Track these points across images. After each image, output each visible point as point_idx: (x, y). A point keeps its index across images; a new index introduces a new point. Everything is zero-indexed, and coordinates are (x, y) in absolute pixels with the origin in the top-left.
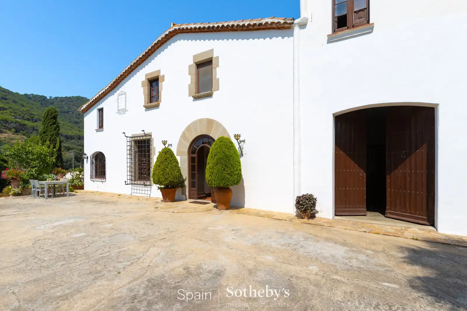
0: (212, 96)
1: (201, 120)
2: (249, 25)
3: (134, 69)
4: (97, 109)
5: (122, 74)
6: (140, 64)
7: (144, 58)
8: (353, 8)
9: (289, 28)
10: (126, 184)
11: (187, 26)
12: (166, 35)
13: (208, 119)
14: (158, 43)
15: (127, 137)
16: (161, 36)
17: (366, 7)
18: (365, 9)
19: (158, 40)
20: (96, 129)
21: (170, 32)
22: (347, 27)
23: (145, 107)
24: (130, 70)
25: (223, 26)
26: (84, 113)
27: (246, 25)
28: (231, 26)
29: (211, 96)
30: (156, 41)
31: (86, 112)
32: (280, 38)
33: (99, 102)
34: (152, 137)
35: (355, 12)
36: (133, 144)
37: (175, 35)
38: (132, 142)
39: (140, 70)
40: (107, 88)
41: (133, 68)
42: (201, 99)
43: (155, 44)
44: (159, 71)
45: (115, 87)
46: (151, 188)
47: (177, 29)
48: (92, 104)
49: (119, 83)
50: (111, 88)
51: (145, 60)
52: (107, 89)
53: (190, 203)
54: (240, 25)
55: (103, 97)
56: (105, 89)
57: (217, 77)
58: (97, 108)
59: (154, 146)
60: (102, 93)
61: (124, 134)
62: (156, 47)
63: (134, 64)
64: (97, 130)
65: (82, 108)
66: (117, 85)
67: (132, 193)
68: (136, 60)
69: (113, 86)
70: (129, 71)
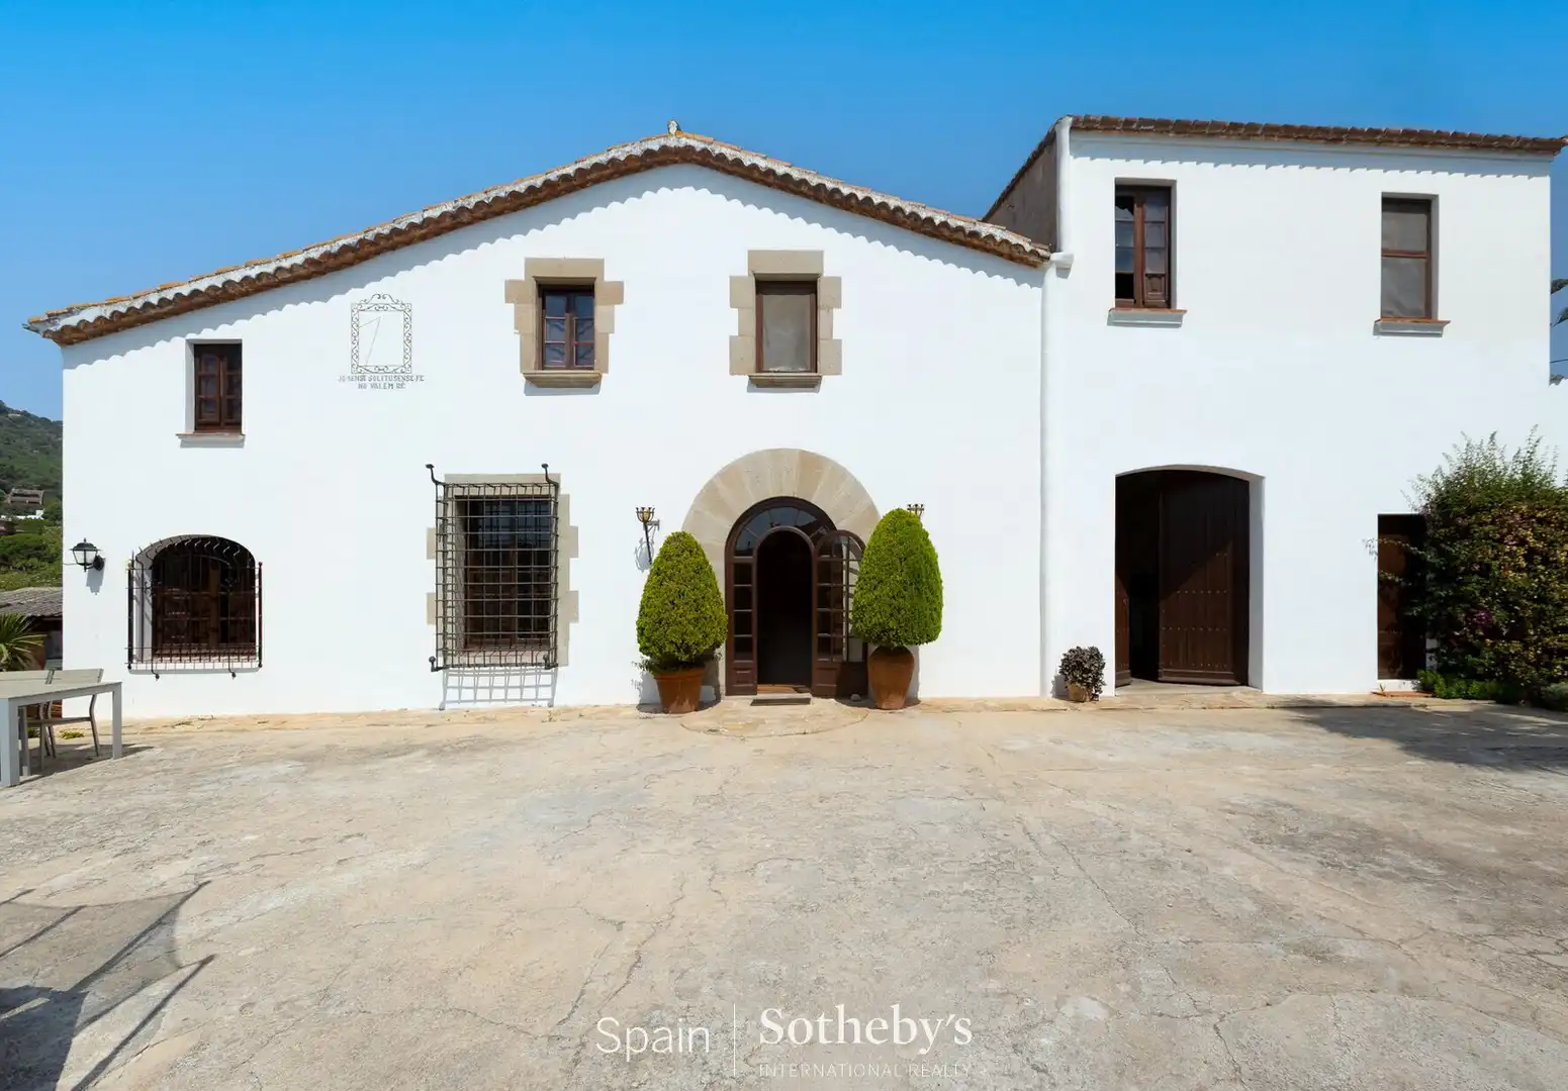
0: (817, 388)
1: (776, 454)
2: (944, 224)
4: (189, 342)
8: (1143, 268)
9: (1034, 265)
11: (739, 155)
12: (649, 153)
13: (803, 453)
14: (608, 168)
15: (437, 483)
16: (627, 149)
17: (1163, 272)
18: (1163, 275)
19: (610, 157)
20: (183, 432)
21: (664, 149)
22: (1132, 300)
23: (524, 378)
24: (448, 222)
25: (868, 200)
26: (73, 344)
27: (937, 222)
28: (892, 208)
29: (813, 386)
30: (603, 158)
31: (84, 340)
32: (1011, 281)
34: (563, 491)
35: (1147, 275)
36: (449, 514)
37: (676, 162)
38: (446, 505)
39: (498, 237)
40: (291, 266)
41: (466, 217)
43: (596, 166)
44: (599, 264)
45: (336, 269)
46: (555, 675)
47: (698, 150)
48: (153, 311)
54: (918, 216)
55: (244, 295)
58: (192, 336)
59: (572, 524)
61: (429, 470)
62: (594, 176)
64: (185, 435)
66: (351, 264)
67: (445, 701)
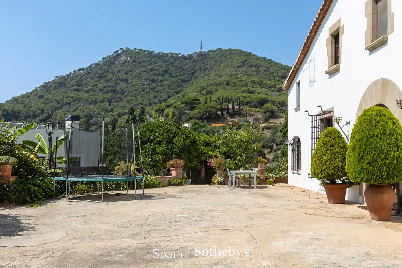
0: (387, 43)
3: (320, 25)
4: (296, 83)
5: (308, 35)
6: (324, 17)
7: (326, 7)
10: (309, 178)
13: (383, 79)
15: (311, 116)
23: (326, 74)
26: (288, 90)
31: (289, 88)
33: (297, 74)
40: (300, 56)
42: (376, 50)
44: (340, 21)
45: (307, 53)
48: (291, 78)
49: (309, 47)
50: (303, 55)
51: (327, 10)
52: (300, 58)
53: (358, 208)
55: (299, 67)
56: (298, 58)
57: (392, 12)
60: (296, 63)
61: (307, 112)
63: (316, 20)
64: (295, 109)
65: (285, 85)
66: (308, 50)
68: (318, 13)
69: (304, 52)
70: (315, 28)
